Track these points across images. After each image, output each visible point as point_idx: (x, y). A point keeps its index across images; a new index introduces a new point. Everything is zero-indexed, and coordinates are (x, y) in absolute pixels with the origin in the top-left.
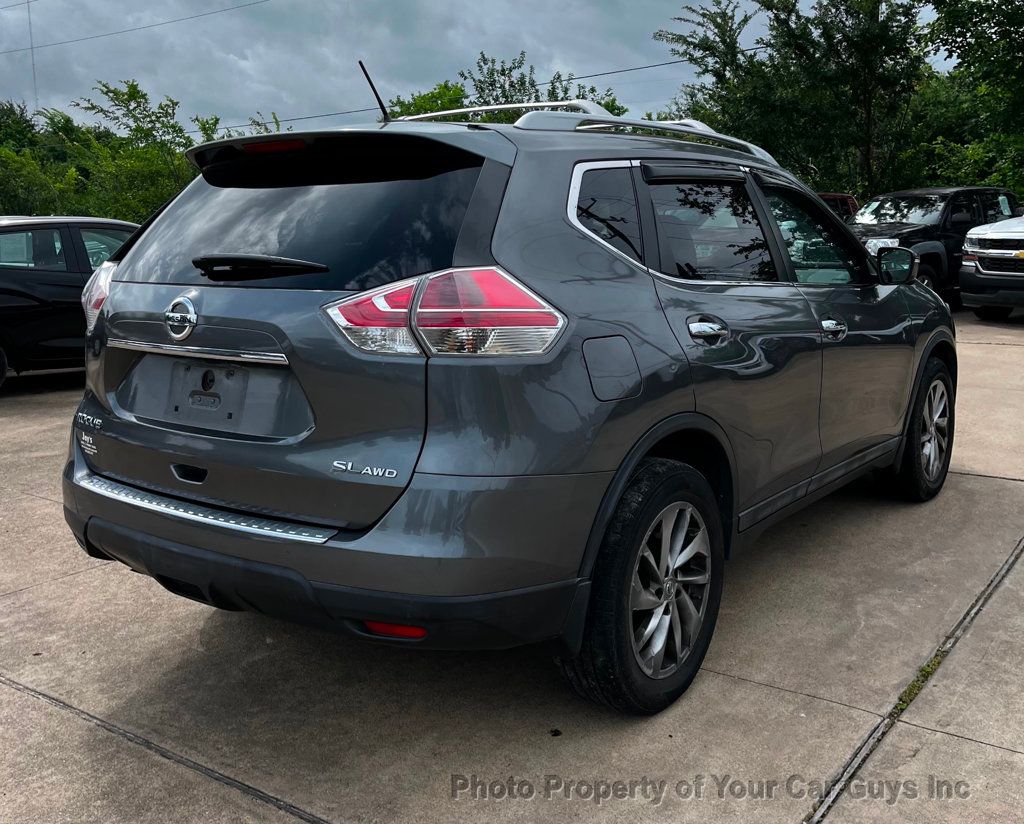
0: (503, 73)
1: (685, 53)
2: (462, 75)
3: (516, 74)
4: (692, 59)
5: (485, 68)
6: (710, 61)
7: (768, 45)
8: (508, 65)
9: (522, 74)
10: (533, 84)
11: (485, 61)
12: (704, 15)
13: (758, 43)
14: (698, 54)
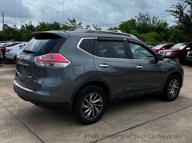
0: (143, 17)
1: (172, 14)
2: (136, 17)
3: (146, 17)
4: (174, 15)
5: (140, 16)
6: (178, 15)
7: (190, 12)
8: (145, 15)
9: (147, 17)
10: (149, 19)
11: (140, 14)
12: (176, 6)
13: (188, 11)
14: (175, 14)
